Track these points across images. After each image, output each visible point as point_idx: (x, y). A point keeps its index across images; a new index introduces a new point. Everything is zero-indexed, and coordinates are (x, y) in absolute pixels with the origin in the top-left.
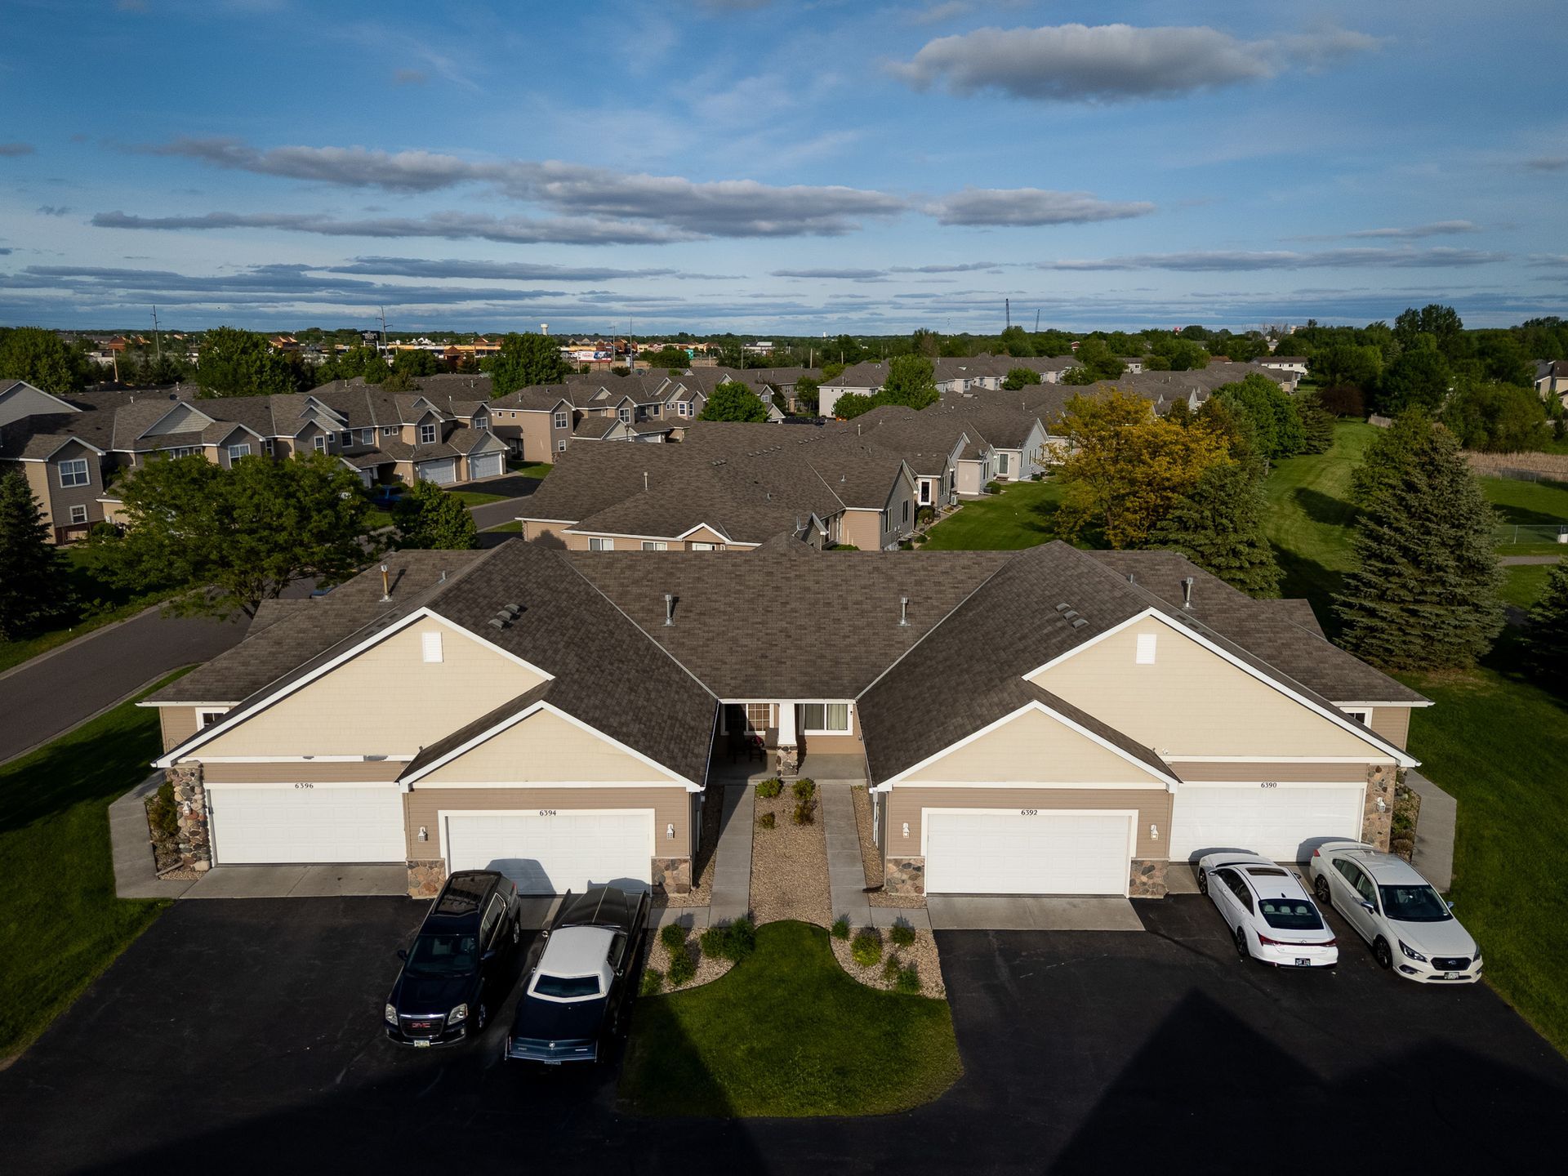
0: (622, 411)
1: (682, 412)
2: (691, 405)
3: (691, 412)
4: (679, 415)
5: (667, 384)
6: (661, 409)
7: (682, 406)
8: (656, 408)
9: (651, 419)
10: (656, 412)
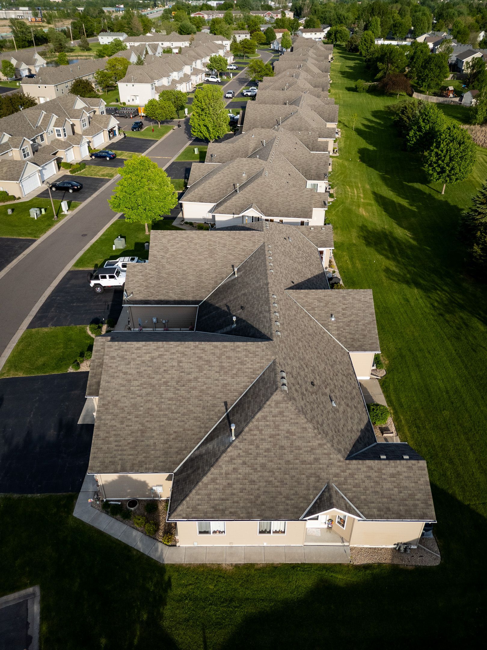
0: (23, 150)
1: (59, 135)
2: (64, 129)
3: (65, 134)
4: (57, 137)
5: (43, 115)
6: (45, 136)
7: (58, 131)
8: (42, 136)
9: (40, 145)
10: (42, 140)
